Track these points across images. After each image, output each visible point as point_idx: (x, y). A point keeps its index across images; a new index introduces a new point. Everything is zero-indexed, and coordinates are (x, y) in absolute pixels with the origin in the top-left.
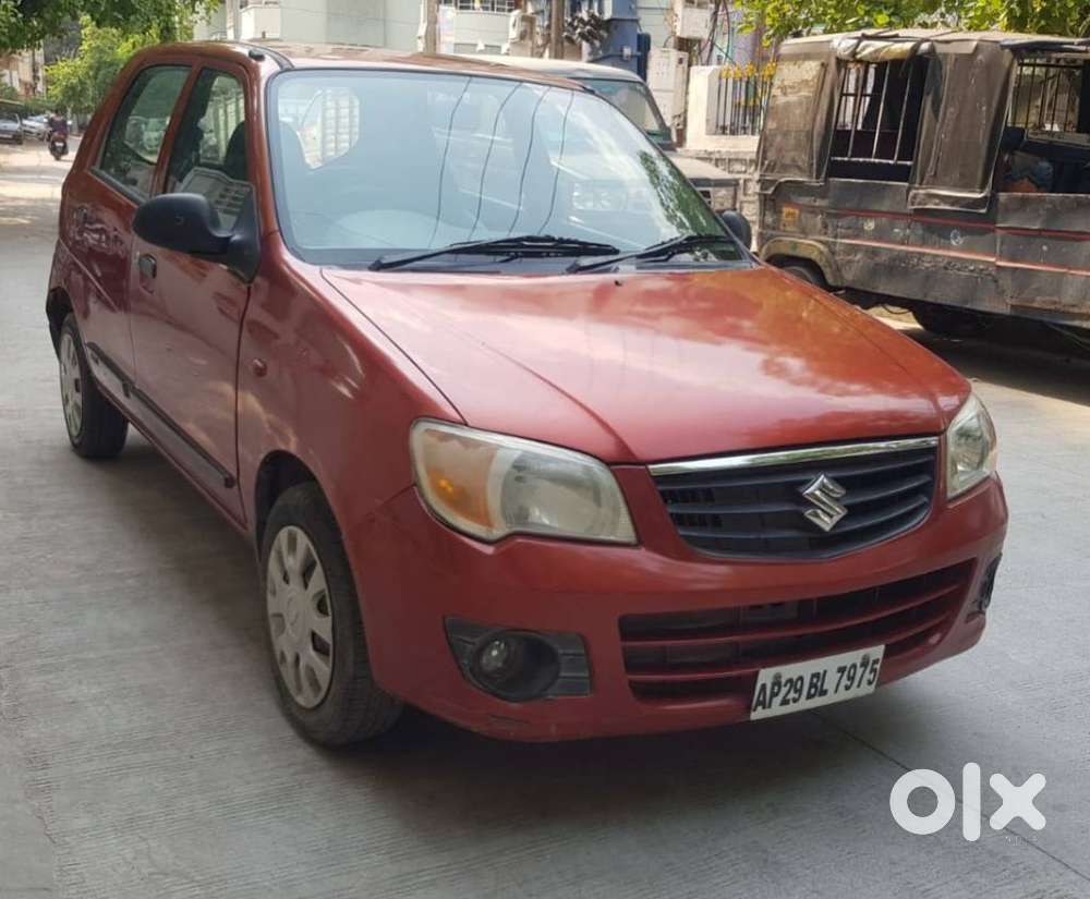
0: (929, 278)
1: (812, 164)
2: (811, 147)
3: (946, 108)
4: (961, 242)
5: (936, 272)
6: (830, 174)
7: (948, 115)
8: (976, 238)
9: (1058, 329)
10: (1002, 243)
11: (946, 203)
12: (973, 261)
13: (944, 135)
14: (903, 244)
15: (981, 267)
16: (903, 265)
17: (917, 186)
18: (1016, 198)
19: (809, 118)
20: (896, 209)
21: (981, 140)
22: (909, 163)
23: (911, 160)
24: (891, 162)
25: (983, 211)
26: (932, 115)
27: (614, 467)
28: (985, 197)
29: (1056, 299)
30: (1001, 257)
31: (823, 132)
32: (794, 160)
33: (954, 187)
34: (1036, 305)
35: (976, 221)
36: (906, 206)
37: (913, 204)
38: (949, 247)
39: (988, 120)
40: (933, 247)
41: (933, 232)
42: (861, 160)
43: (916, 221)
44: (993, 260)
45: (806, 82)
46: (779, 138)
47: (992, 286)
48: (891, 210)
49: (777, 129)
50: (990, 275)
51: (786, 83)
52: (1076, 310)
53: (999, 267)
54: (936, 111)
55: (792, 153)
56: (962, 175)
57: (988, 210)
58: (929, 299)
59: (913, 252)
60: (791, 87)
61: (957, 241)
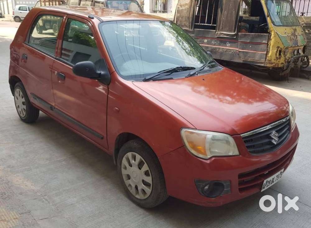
0: (221, 54)
1: (190, 25)
2: (189, 21)
3: (224, 12)
4: (229, 45)
5: (223, 53)
6: (195, 28)
7: (225, 13)
8: (233, 44)
9: (253, 66)
10: (240, 46)
11: (225, 35)
12: (232, 50)
13: (223, 18)
14: (214, 45)
15: (235, 51)
16: (215, 51)
17: (217, 31)
18: (243, 34)
19: (188, 13)
20: (212, 37)
21: (233, 20)
22: (215, 25)
23: (216, 24)
24: (210, 25)
25: (235, 37)
26: (220, 13)
27: (233, 136)
28: (235, 34)
29: (253, 59)
30: (240, 49)
31: (192, 17)
32: (185, 24)
33: (227, 31)
34: (249, 60)
35: (233, 40)
36: (215, 36)
37: (217, 35)
38: (226, 46)
39: (235, 14)
40: (222, 46)
41: (222, 43)
42: (203, 24)
43: (218, 40)
44: (238, 49)
45: (186, 4)
46: (180, 18)
47: (238, 56)
48: (211, 37)
49: (180, 16)
50: (237, 53)
51: (181, 4)
52: (259, 61)
53: (239, 51)
54: (222, 12)
55: (184, 22)
56: (229, 29)
57: (236, 37)
58: (222, 59)
59: (217, 48)
60: (183, 5)
61: (228, 45)
